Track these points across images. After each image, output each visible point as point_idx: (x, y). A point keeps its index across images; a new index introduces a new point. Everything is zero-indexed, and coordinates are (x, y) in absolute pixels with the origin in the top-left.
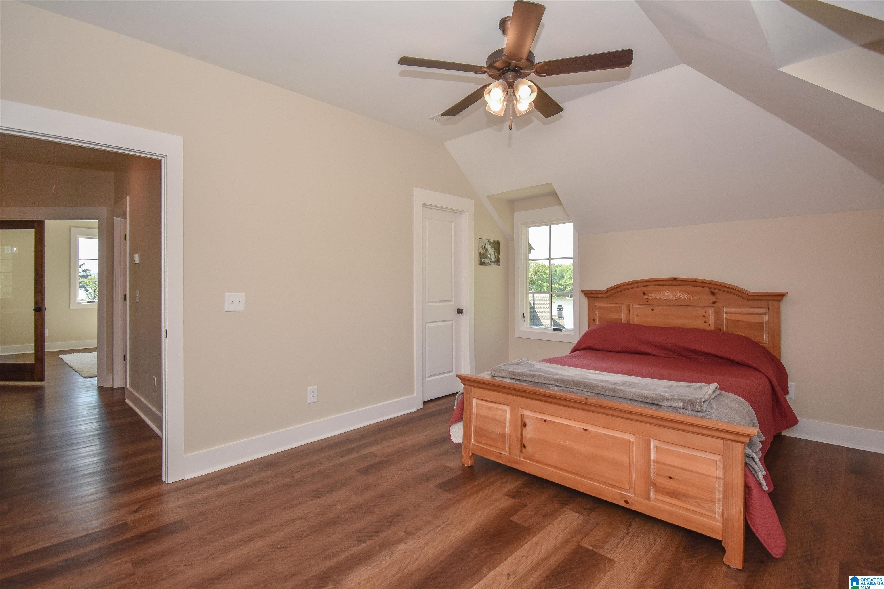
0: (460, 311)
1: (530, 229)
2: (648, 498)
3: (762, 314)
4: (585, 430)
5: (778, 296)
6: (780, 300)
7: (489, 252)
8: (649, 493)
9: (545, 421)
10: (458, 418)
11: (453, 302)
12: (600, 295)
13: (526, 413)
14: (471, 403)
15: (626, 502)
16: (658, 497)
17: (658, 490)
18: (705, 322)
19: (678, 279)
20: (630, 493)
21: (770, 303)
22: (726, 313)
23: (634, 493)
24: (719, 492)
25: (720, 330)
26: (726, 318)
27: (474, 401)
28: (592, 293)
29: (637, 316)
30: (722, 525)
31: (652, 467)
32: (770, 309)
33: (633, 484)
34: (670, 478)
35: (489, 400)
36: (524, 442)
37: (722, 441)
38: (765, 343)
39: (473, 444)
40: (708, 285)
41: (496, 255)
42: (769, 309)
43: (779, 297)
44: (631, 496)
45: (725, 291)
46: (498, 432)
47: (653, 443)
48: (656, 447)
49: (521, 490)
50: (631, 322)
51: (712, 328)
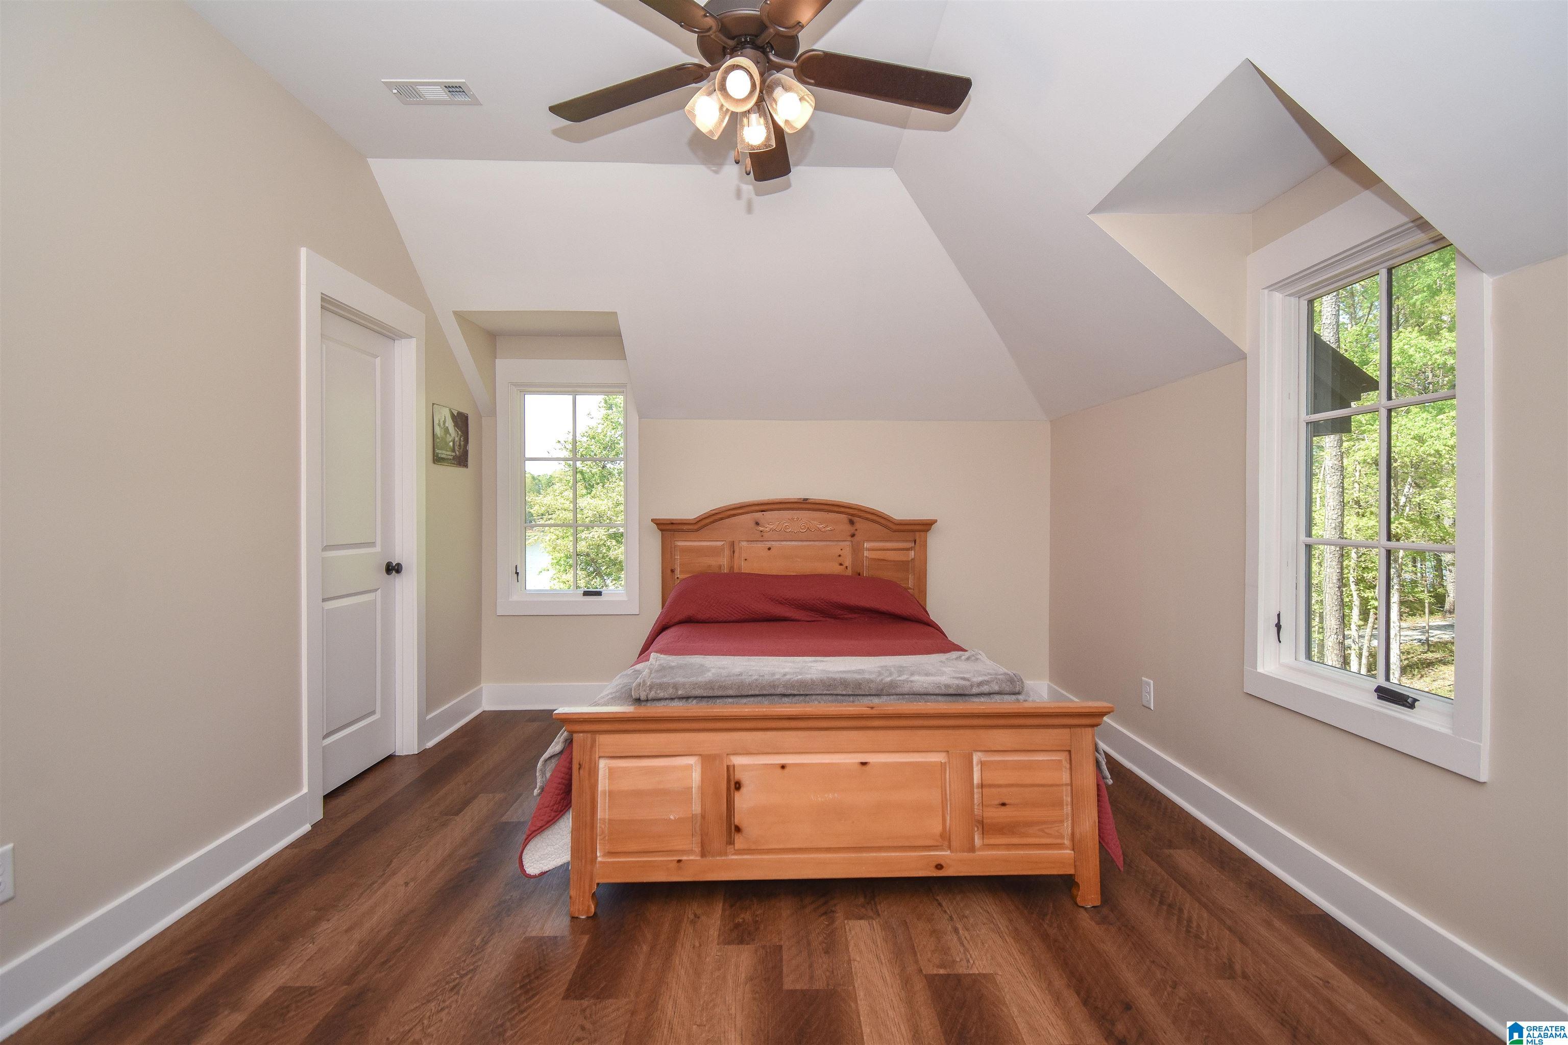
0: (393, 569)
1: (528, 398)
2: (972, 849)
3: (908, 549)
4: (864, 764)
5: (927, 524)
6: (928, 530)
7: (450, 435)
8: (973, 839)
9: (783, 767)
10: (553, 814)
11: (378, 549)
12: (685, 527)
13: (738, 761)
14: (593, 772)
15: (939, 867)
16: (987, 841)
17: (985, 827)
18: (841, 564)
19: (810, 501)
20: (943, 850)
21: (917, 534)
22: (869, 550)
23: (950, 847)
24: (1067, 805)
25: (859, 575)
26: (866, 557)
27: (603, 764)
28: (672, 524)
29: (746, 560)
30: (1073, 852)
31: (976, 796)
32: (917, 543)
33: (948, 833)
34: (1004, 804)
35: (646, 754)
36: (737, 821)
37: (1067, 731)
38: (910, 589)
39: (601, 862)
40: (847, 510)
41: (462, 443)
42: (915, 543)
43: (926, 526)
44: (947, 855)
45: (867, 519)
46: (672, 817)
47: (976, 757)
48: (982, 764)
49: (741, 920)
50: (736, 571)
51: (849, 572)
